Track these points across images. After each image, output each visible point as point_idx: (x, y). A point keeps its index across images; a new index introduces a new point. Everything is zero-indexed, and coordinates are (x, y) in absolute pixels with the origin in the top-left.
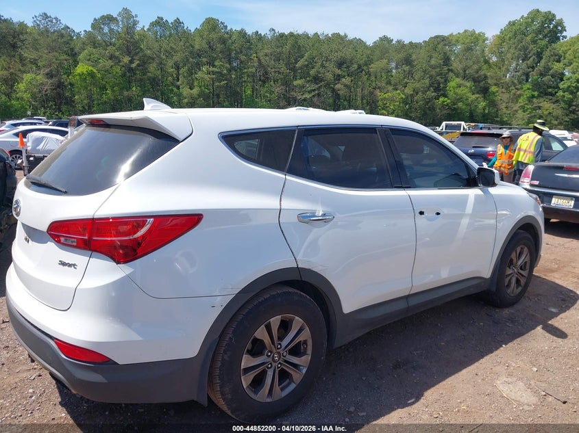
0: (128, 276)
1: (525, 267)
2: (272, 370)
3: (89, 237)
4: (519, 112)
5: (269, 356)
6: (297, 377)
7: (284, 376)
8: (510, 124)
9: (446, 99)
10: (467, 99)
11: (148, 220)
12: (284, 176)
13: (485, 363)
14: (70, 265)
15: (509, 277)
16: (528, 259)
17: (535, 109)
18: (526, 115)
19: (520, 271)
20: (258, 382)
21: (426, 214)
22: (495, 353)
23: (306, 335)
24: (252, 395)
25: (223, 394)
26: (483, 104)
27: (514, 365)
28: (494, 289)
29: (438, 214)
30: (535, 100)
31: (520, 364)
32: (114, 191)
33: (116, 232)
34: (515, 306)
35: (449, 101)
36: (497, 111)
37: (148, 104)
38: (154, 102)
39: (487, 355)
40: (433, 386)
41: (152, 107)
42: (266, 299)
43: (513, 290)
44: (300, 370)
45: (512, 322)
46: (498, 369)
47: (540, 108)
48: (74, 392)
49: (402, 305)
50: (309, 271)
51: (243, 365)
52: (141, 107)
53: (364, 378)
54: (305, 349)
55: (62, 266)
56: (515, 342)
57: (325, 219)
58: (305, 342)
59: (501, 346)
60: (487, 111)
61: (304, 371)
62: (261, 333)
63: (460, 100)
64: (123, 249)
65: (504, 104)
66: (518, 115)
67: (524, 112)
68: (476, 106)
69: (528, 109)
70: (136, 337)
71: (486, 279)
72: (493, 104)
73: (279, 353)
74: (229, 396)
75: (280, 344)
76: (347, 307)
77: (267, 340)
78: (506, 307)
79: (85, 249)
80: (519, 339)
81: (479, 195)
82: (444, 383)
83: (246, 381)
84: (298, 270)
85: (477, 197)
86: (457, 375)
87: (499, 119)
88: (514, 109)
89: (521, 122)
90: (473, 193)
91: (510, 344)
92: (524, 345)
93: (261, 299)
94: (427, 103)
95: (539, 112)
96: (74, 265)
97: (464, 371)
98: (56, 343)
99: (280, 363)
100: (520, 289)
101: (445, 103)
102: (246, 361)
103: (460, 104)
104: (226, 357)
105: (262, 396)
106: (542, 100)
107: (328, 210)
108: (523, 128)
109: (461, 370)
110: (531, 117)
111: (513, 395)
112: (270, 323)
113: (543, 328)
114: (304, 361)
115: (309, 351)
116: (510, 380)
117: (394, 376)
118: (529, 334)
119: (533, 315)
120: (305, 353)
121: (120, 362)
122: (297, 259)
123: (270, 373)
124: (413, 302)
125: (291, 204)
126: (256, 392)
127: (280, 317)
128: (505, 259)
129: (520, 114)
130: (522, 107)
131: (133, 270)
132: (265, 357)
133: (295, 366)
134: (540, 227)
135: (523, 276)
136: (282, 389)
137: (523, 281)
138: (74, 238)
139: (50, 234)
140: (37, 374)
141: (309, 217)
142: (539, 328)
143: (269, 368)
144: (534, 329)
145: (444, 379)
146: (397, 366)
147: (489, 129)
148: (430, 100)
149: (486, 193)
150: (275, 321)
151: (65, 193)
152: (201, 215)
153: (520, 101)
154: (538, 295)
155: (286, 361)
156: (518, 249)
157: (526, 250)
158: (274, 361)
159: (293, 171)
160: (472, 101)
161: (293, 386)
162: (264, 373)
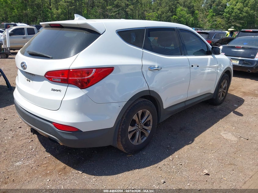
0: (86, 94)
1: (225, 89)
2: (138, 132)
3: (67, 78)
4: (207, 22)
5: (137, 126)
6: (147, 134)
7: (142, 134)
8: (203, 28)
9: (176, 16)
10: (185, 16)
11: (94, 70)
12: (142, 50)
13: (215, 126)
14: (58, 91)
15: (220, 93)
16: (227, 86)
17: (214, 21)
18: (210, 24)
19: (224, 90)
20: (133, 137)
21: (194, 67)
22: (218, 123)
23: (150, 118)
24: (131, 142)
25: (122, 142)
26: (192, 19)
27: (226, 127)
28: (215, 98)
29: (198, 66)
30: (214, 17)
31: (228, 126)
32: (77, 57)
33: (77, 76)
34: (221, 104)
35: (177, 17)
36: (198, 22)
37: (77, 17)
38: (79, 16)
39: (215, 124)
40: (197, 136)
41: (79, 18)
42: (137, 104)
43: (221, 98)
44: (148, 132)
45: (222, 111)
46: (220, 129)
47: (216, 21)
48: (61, 144)
49: (183, 105)
50: (153, 92)
51: (129, 130)
52: (73, 18)
53: (170, 135)
54: (150, 123)
55: (53, 91)
56: (224, 118)
57: (158, 69)
58: (150, 121)
59: (220, 120)
60: (193, 22)
61: (149, 132)
62: (135, 117)
63: (182, 17)
64: (80, 83)
65: (201, 19)
66: (206, 24)
67: (209, 22)
68: (189, 19)
69: (211, 21)
70: (90, 120)
71: (212, 94)
72: (196, 19)
73: (141, 125)
74: (124, 143)
75: (141, 121)
76: (165, 106)
77: (137, 120)
78: (218, 105)
79: (65, 83)
80: (225, 117)
81: (212, 58)
82: (201, 135)
83: (130, 136)
84: (149, 91)
85: (211, 59)
86: (205, 132)
87: (198, 26)
88: (205, 21)
89: (208, 27)
90: (209, 57)
91: (223, 119)
92: (228, 119)
93: (135, 104)
94: (168, 18)
95: (215, 22)
96: (60, 90)
97: (208, 130)
98: (53, 124)
99: (141, 129)
100: (223, 97)
101: (176, 18)
102: (130, 129)
103: (182, 19)
104: (123, 127)
105: (135, 143)
106: (217, 17)
107: (159, 65)
108: (215, 30)
109: (206, 130)
110: (212, 25)
111: (228, 138)
112: (138, 113)
113: (233, 113)
114: (149, 128)
115: (151, 124)
116: (225, 132)
117: (181, 133)
118: (229, 115)
119: (228, 108)
120: (149, 125)
121: (83, 131)
122: (149, 86)
123: (138, 133)
124: (187, 103)
125: (146, 63)
126: (133, 141)
127: (142, 110)
128: (219, 86)
129: (208, 24)
130: (209, 21)
131: (88, 92)
132: (136, 127)
133: (146, 130)
134: (232, 72)
135: (224, 92)
136: (142, 139)
137: (224, 95)
138: (60, 78)
139: (46, 77)
140: (31, 140)
141: (153, 68)
142: (232, 113)
143: (137, 131)
144: (230, 113)
145: (201, 133)
146: (181, 129)
147: (201, 30)
148: (169, 17)
149: (214, 57)
150: (140, 112)
151: (52, 58)
152: (113, 67)
153: (208, 17)
154: (229, 100)
155: (143, 128)
156: (224, 81)
157: (226, 81)
158: (139, 128)
159: (145, 48)
160: (187, 17)
161: (145, 138)
162: (135, 133)
